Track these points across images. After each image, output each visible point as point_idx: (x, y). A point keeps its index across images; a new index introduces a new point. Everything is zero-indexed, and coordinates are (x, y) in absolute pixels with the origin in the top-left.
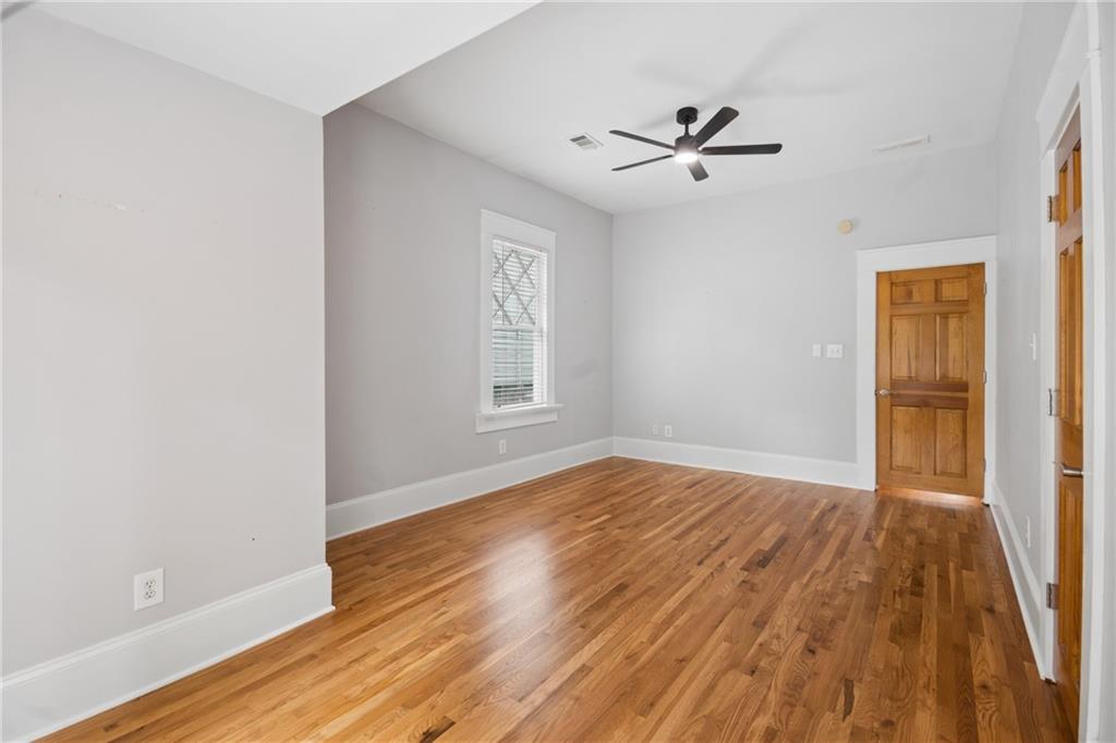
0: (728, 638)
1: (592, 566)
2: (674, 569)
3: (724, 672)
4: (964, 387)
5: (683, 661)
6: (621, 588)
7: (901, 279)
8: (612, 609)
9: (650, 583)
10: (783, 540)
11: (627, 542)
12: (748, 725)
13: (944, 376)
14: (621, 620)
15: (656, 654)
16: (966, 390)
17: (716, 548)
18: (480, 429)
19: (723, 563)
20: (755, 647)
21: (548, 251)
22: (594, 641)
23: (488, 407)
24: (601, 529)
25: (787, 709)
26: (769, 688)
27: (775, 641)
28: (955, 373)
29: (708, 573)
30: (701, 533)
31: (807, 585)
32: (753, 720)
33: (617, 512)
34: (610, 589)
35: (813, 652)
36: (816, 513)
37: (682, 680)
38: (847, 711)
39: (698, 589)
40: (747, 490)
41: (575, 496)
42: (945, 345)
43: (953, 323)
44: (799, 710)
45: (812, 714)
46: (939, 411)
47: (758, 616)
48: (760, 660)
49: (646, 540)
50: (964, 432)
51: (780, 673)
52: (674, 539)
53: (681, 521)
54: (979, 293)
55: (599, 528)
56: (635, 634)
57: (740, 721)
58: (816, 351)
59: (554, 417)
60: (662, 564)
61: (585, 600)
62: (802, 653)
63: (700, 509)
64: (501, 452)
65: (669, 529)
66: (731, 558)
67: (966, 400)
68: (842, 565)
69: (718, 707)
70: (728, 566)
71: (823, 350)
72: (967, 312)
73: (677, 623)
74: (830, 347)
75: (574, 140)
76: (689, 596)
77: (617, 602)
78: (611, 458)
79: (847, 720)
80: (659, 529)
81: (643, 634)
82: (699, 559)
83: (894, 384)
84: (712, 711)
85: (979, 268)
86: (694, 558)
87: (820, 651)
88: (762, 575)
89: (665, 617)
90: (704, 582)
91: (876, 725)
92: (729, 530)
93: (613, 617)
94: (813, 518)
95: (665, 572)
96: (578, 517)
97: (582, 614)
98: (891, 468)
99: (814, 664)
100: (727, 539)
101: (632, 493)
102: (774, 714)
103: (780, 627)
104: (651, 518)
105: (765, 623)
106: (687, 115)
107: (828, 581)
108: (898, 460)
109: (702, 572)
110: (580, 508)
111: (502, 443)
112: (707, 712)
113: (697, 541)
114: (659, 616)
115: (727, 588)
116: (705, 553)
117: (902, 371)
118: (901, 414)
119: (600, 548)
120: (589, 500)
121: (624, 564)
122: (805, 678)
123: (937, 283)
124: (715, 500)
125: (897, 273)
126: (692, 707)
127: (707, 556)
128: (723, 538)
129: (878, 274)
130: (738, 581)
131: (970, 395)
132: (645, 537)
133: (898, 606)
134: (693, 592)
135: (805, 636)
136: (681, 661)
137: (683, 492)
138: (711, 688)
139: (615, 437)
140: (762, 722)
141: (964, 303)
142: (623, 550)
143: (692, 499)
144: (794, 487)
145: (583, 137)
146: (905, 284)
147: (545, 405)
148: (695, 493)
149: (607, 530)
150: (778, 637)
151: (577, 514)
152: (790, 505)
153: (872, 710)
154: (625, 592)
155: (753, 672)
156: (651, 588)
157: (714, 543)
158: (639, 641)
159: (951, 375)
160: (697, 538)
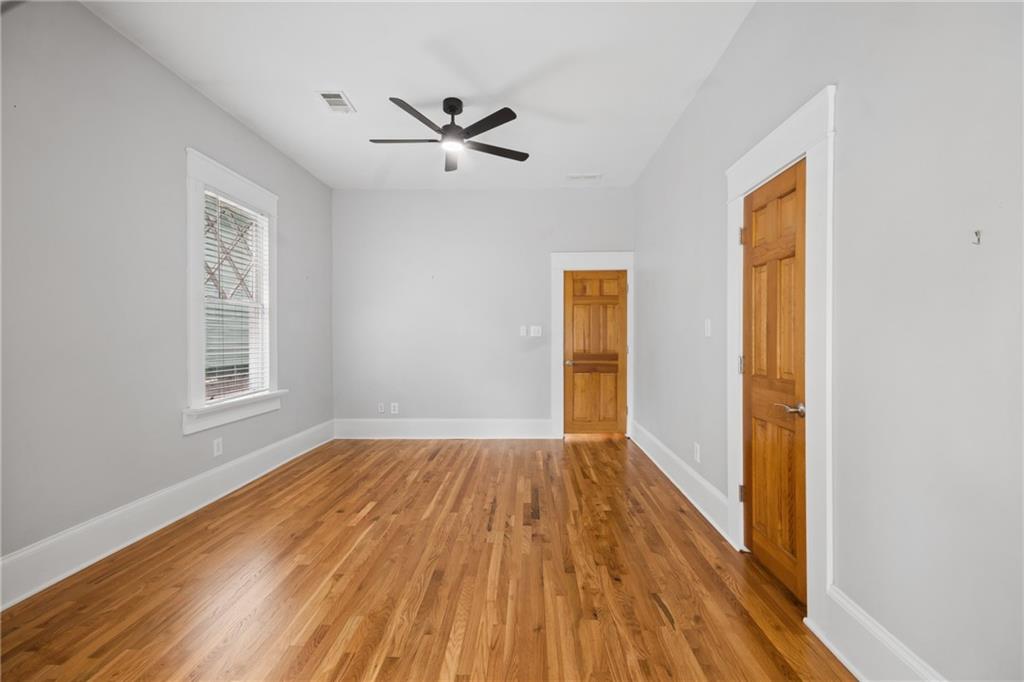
0: (559, 593)
1: (393, 561)
2: (473, 540)
3: (577, 625)
4: (615, 357)
5: (540, 629)
6: (438, 576)
7: (579, 277)
8: (444, 603)
9: (461, 562)
10: (535, 492)
11: (411, 526)
12: (625, 665)
13: (605, 349)
14: (461, 610)
15: (514, 631)
16: (616, 359)
17: (493, 512)
18: (189, 429)
19: (507, 524)
20: (581, 591)
21: (269, 216)
22: (450, 644)
23: (200, 402)
24: (377, 519)
25: (638, 637)
26: (615, 625)
27: (589, 581)
28: (612, 347)
29: (502, 537)
30: (471, 500)
31: (576, 524)
32: (625, 660)
33: (380, 497)
34: (429, 579)
35: (618, 580)
36: (541, 463)
37: (552, 649)
38: (672, 622)
39: (504, 553)
40: (479, 453)
41: (320, 490)
42: (605, 327)
43: (610, 312)
44: (645, 633)
45: (655, 635)
46: (602, 374)
47: (565, 562)
48: (592, 602)
49: (428, 519)
50: (616, 388)
51: (613, 608)
52: (452, 511)
53: (446, 492)
54: (624, 290)
55: (372, 517)
56: (482, 619)
57: (619, 666)
58: (523, 332)
59: (276, 405)
60: (458, 539)
61: (411, 601)
62: (614, 584)
63: (454, 477)
64: (216, 454)
65: (441, 502)
66: (510, 517)
67: (617, 366)
68: (586, 501)
69: (596, 662)
70: (513, 524)
71: (528, 332)
72: (617, 304)
73: (510, 593)
74: (532, 328)
75: (325, 96)
76: (502, 563)
77: (444, 592)
78: (332, 442)
79: (676, 627)
80: (432, 505)
81: (490, 617)
82: (485, 525)
83: (576, 356)
84: (594, 668)
85: (624, 273)
86: (481, 525)
87: (622, 577)
88: (543, 526)
89: (496, 591)
90: (505, 546)
91: (693, 623)
92: (491, 492)
93: (451, 611)
94: (542, 468)
95: (467, 547)
96: (339, 512)
97: (418, 618)
98: (573, 420)
99: (626, 589)
100: (495, 500)
101: (382, 474)
102: (634, 646)
103: (585, 566)
104: (417, 495)
105: (573, 567)
106: (453, 106)
107: (587, 517)
108: (578, 413)
109: (496, 537)
110: (337, 501)
111: (218, 442)
112: (590, 671)
113: (472, 509)
114: (491, 593)
115: (526, 546)
116: (487, 518)
117: (579, 347)
118: (580, 378)
119: (388, 538)
120: (339, 491)
121: (423, 551)
122: (630, 604)
123: (601, 281)
124: (460, 467)
125: (577, 272)
126: (577, 672)
127: (491, 520)
128: (492, 500)
129: (565, 272)
130: (530, 537)
131: (619, 362)
132: (424, 517)
133: (638, 524)
134: (503, 557)
135: (604, 568)
136: (539, 629)
137: (427, 465)
138: (578, 644)
139: (335, 420)
140: (632, 658)
141: (615, 297)
142: (413, 535)
143: (441, 468)
144: (511, 443)
145: (338, 96)
146: (582, 280)
147: (267, 393)
148: (439, 463)
149: (382, 518)
150: (589, 576)
151: (338, 507)
152: (519, 460)
153: (683, 613)
154: (444, 578)
155: (596, 615)
156: (465, 566)
157: (487, 506)
158: (490, 627)
159: (608, 348)
160: (470, 507)
